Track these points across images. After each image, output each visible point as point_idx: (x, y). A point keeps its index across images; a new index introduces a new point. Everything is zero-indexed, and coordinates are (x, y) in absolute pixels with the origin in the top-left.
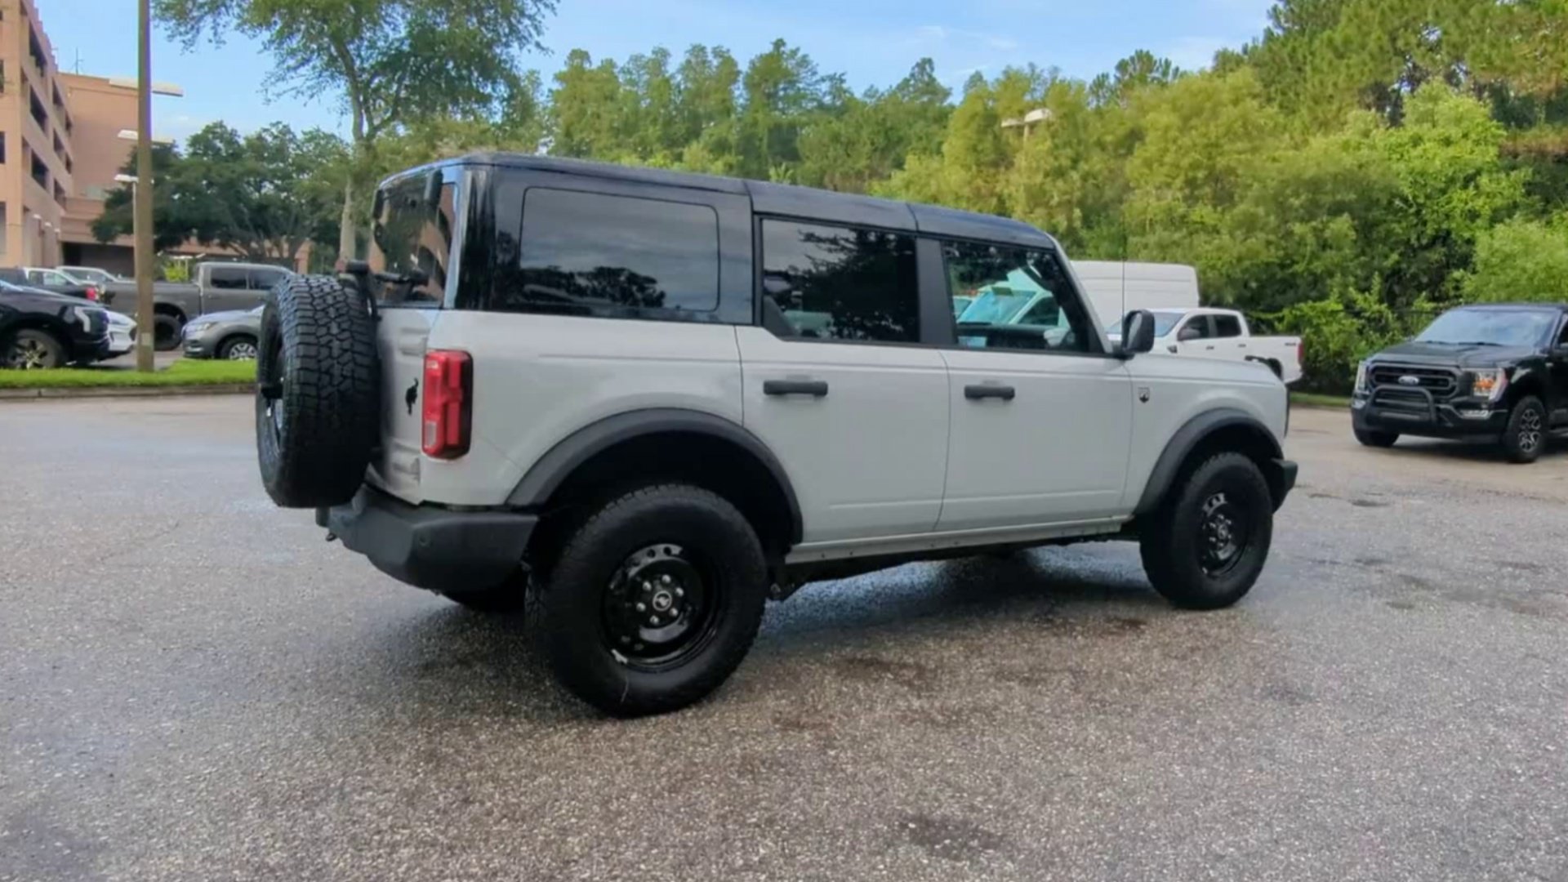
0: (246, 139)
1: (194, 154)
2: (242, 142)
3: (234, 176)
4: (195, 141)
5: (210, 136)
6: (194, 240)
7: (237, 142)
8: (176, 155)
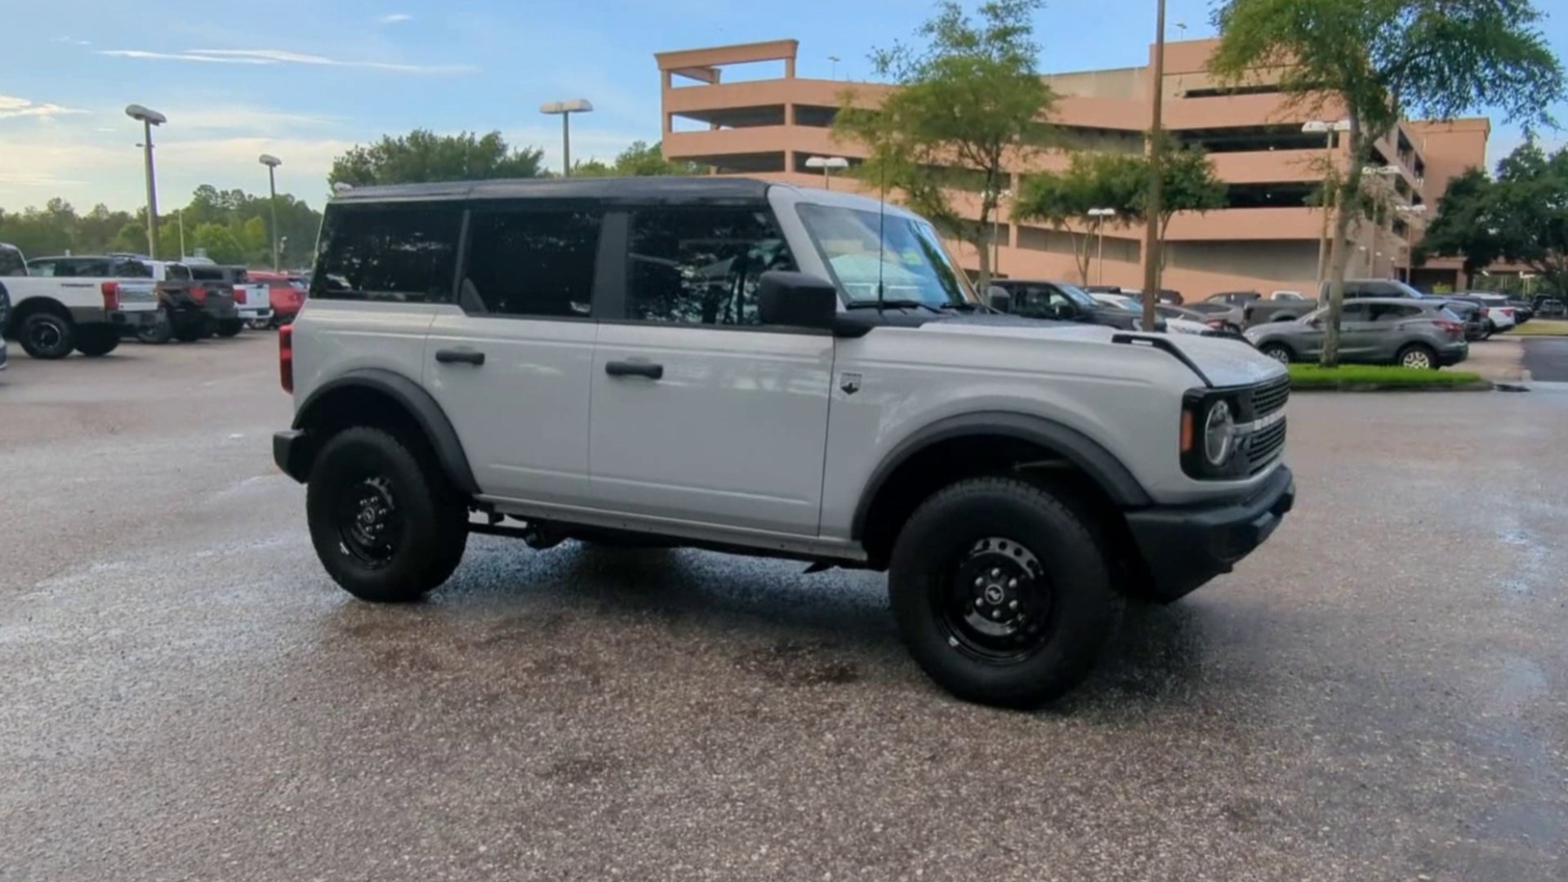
0: (1551, 155)
1: (1503, 177)
2: (1547, 159)
3: (1529, 195)
4: (1503, 164)
5: (1518, 159)
6: (1501, 259)
7: (1541, 160)
8: (1488, 180)
